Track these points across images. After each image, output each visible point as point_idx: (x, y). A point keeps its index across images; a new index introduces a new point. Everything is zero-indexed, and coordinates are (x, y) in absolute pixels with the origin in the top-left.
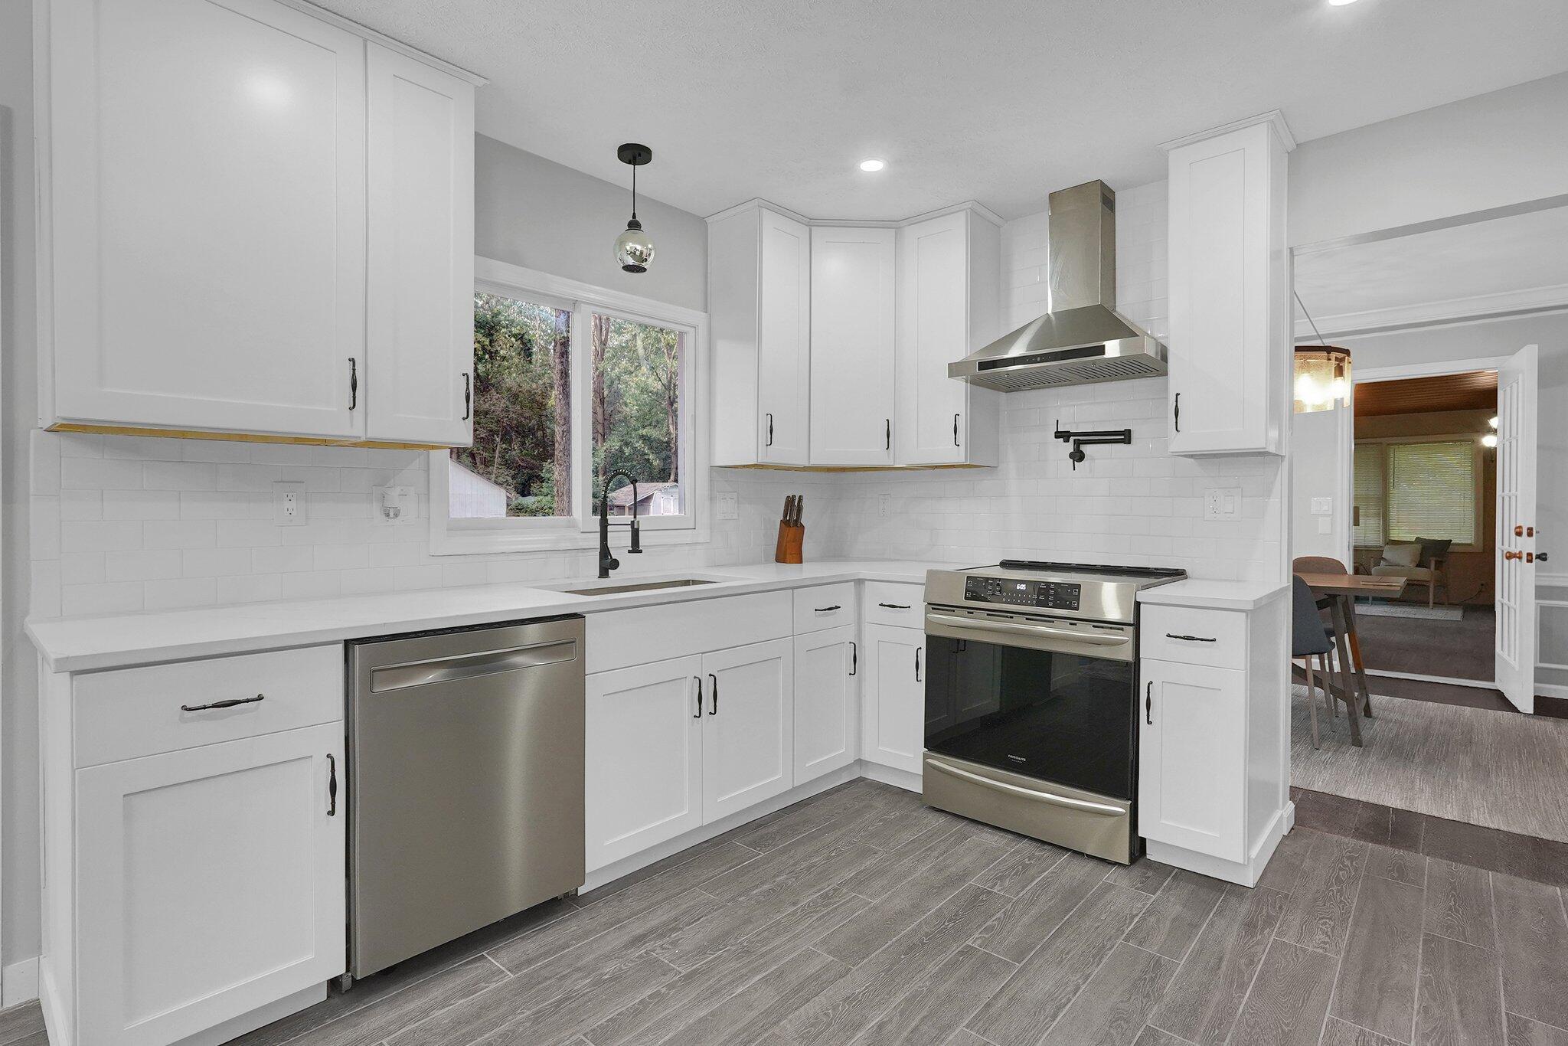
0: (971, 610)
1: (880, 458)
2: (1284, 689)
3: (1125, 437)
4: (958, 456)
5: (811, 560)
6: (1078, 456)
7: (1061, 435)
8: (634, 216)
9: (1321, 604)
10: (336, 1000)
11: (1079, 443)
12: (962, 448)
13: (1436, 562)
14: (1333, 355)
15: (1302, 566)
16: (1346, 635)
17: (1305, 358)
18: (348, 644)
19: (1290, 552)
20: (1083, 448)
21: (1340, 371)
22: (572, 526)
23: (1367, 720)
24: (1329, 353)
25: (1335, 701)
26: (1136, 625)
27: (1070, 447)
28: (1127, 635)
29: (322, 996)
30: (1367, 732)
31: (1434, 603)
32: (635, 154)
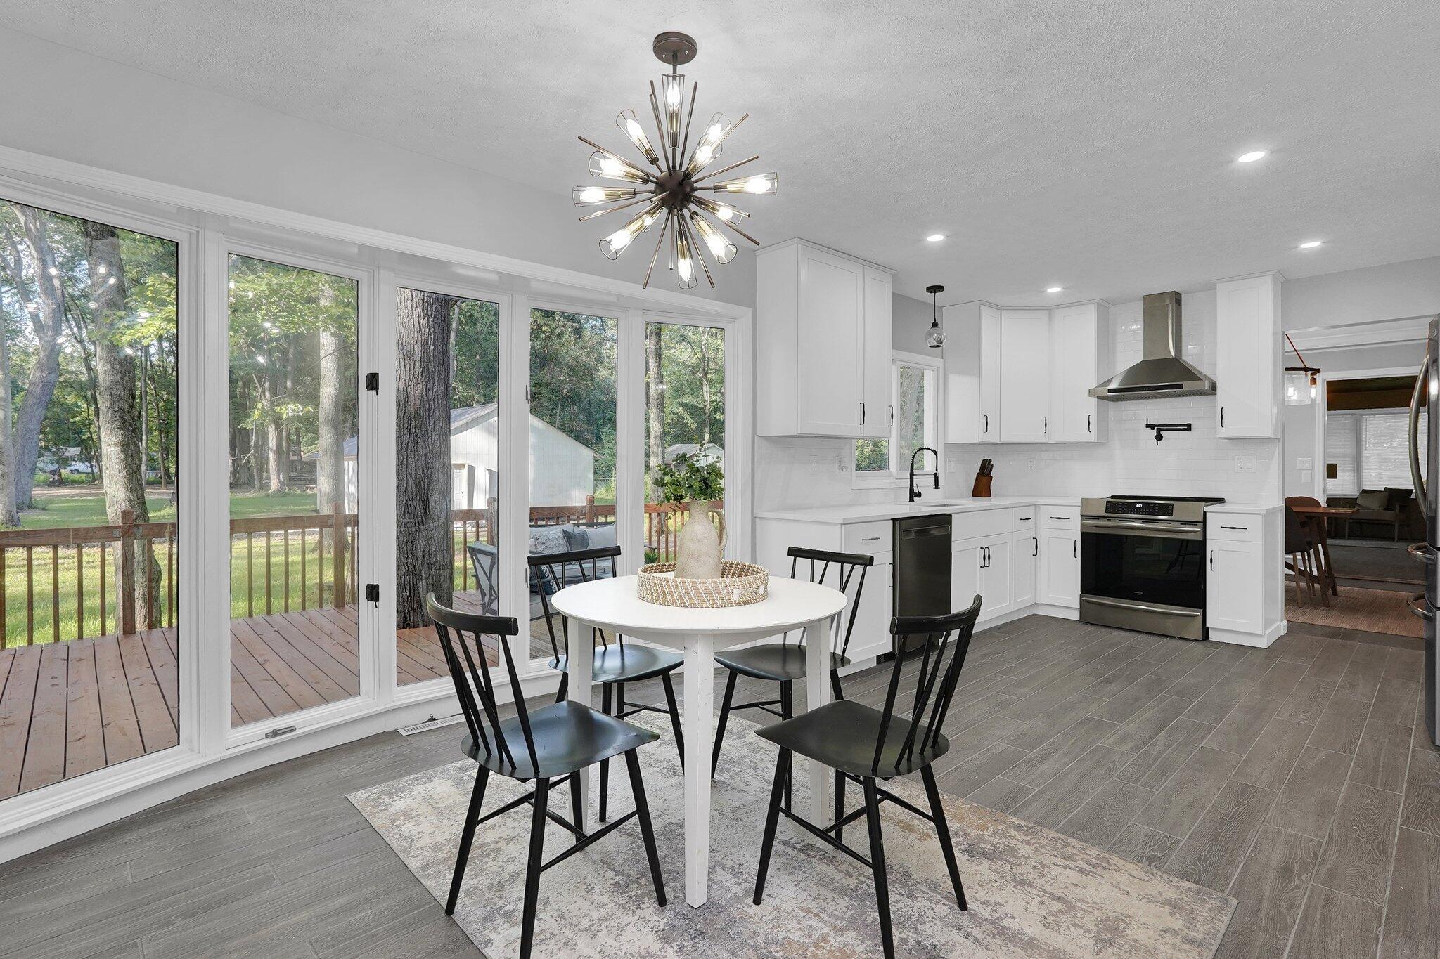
0: (1109, 518)
1: (1041, 438)
2: (1281, 571)
3: (1188, 427)
4: (1091, 437)
5: (996, 495)
6: (1159, 437)
7: (1151, 426)
8: (935, 320)
9: (1303, 524)
10: (881, 665)
11: (1159, 431)
12: (1093, 433)
13: (1400, 506)
14: (1309, 373)
15: (1290, 503)
16: (1320, 546)
17: (1291, 374)
18: (894, 520)
19: (1283, 495)
20: (1162, 433)
21: (1314, 381)
22: (890, 475)
23: (1333, 597)
24: (1306, 372)
25: (1313, 585)
26: (1204, 522)
27: (1154, 432)
28: (1199, 529)
29: (874, 664)
30: (1333, 600)
31: (1398, 539)
32: (935, 289)
